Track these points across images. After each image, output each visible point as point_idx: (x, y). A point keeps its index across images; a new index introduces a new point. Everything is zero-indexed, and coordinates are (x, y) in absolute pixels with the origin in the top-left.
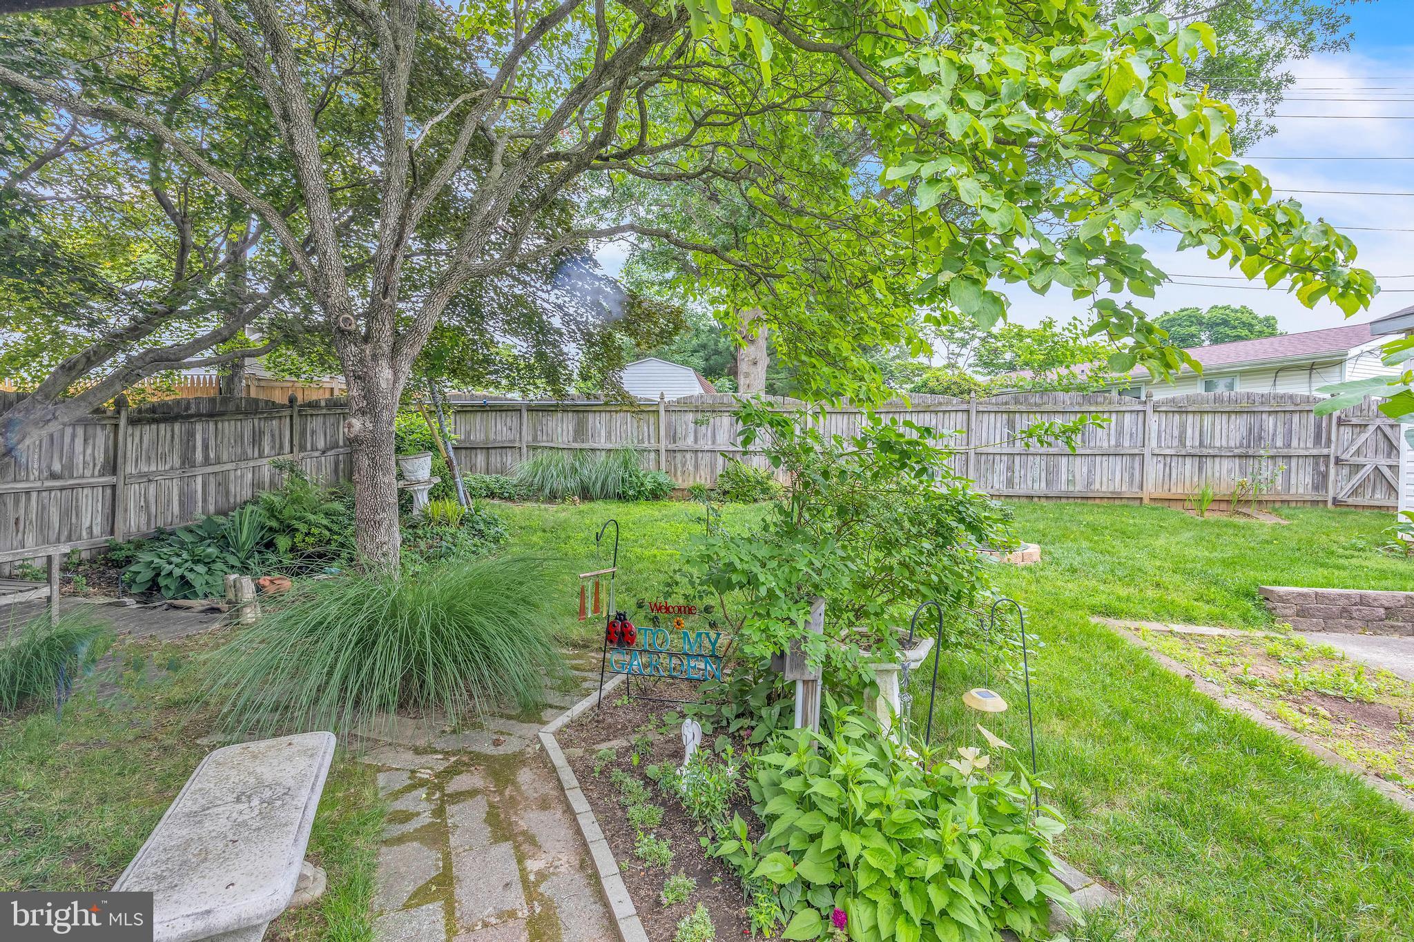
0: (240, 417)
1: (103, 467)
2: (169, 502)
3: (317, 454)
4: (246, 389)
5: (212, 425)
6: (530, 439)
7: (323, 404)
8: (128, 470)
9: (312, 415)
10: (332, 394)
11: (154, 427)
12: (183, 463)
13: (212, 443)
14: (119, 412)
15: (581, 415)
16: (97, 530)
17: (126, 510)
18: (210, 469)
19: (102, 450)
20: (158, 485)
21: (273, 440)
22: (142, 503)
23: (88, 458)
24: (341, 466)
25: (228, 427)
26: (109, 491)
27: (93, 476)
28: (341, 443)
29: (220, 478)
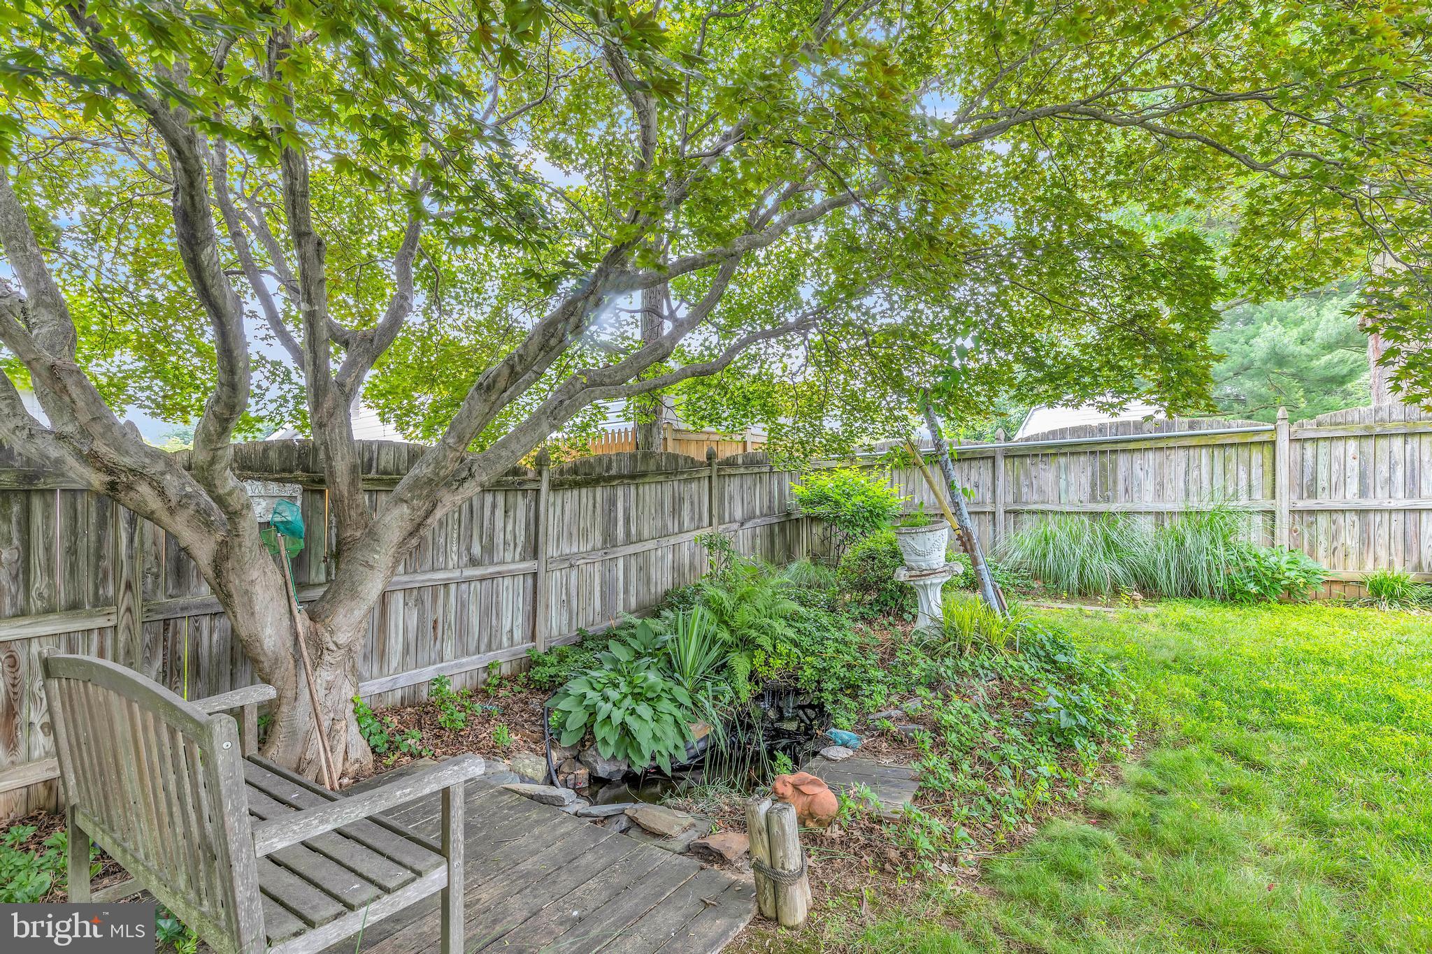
0: (661, 478)
1: (524, 549)
2: (591, 593)
3: (735, 526)
4: (664, 444)
5: (633, 488)
6: (1010, 499)
7: (740, 461)
8: (550, 553)
9: (730, 476)
10: (745, 449)
11: (576, 492)
12: (605, 542)
13: (633, 513)
14: (540, 473)
15: (1107, 459)
16: (518, 635)
17: (547, 606)
18: (631, 549)
19: (523, 526)
20: (580, 571)
21: (692, 510)
22: (564, 597)
23: (509, 537)
24: (758, 541)
25: (650, 492)
26: (530, 581)
27: (513, 561)
28: (758, 512)
29: (641, 560)
